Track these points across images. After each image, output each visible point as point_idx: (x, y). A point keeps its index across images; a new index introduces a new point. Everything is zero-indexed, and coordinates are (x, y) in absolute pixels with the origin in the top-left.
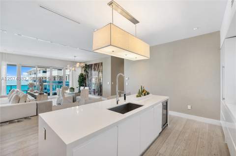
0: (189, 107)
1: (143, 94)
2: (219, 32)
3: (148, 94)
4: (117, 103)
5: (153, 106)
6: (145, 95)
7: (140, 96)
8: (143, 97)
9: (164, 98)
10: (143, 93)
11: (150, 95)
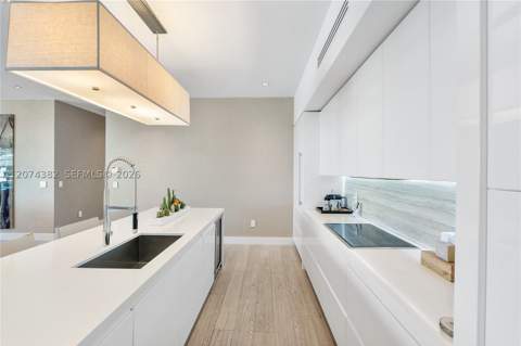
0: (253, 224)
1: (173, 207)
2: (291, 100)
3: (182, 207)
4: (107, 242)
5: (200, 234)
6: (176, 210)
7: (167, 214)
8: (173, 215)
9: (215, 213)
10: (172, 205)
11: (187, 208)
